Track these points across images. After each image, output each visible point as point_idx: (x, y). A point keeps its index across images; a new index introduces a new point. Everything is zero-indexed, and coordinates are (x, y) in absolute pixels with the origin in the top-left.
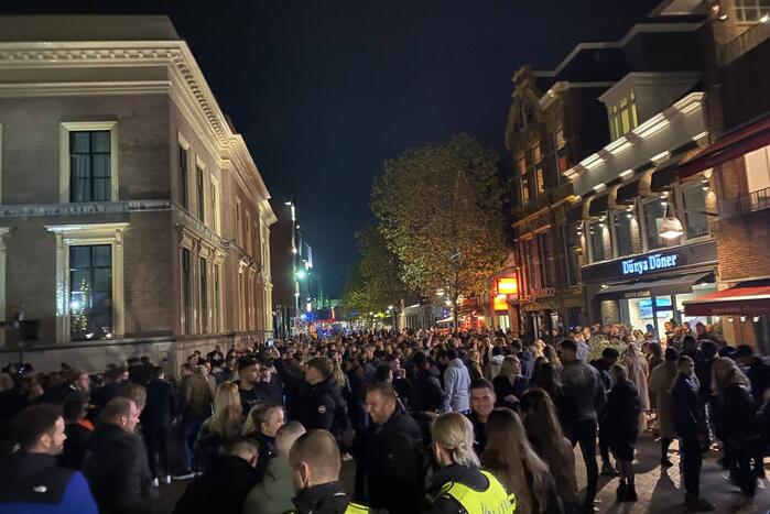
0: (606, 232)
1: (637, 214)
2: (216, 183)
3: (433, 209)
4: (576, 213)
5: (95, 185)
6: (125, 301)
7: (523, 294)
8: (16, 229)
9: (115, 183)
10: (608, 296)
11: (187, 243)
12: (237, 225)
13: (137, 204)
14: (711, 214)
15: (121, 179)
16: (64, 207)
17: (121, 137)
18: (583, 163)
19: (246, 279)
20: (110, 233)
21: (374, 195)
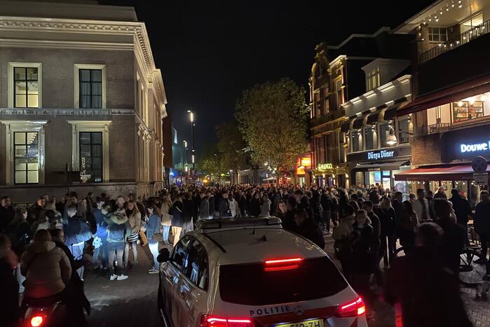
0: (360, 137)
1: (377, 130)
2: (146, 97)
4: (346, 126)
5: (93, 99)
6: (109, 163)
7: (314, 166)
8: (51, 121)
10: (359, 170)
12: (154, 120)
13: (116, 111)
14: (410, 134)
15: (107, 97)
16: (77, 110)
17: (107, 74)
18: (352, 101)
19: (157, 152)
20: (101, 126)
21: (236, 108)
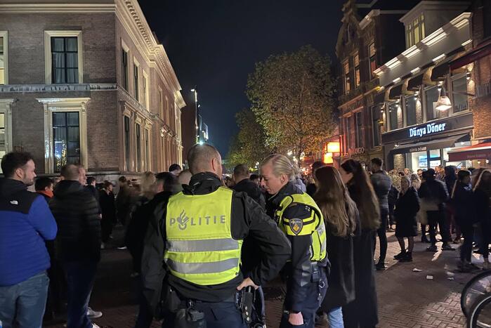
0: (399, 111)
1: (421, 97)
2: (146, 76)
3: (287, 96)
4: (380, 98)
5: (68, 73)
6: (88, 148)
7: (343, 152)
8: (18, 100)
9: (81, 72)
10: (398, 151)
11: (127, 113)
12: (159, 104)
13: (95, 85)
14: (470, 95)
15: (85, 70)
16: (49, 86)
17: (84, 41)
18: (387, 64)
19: (166, 140)
20: (78, 104)
21: (248, 85)
